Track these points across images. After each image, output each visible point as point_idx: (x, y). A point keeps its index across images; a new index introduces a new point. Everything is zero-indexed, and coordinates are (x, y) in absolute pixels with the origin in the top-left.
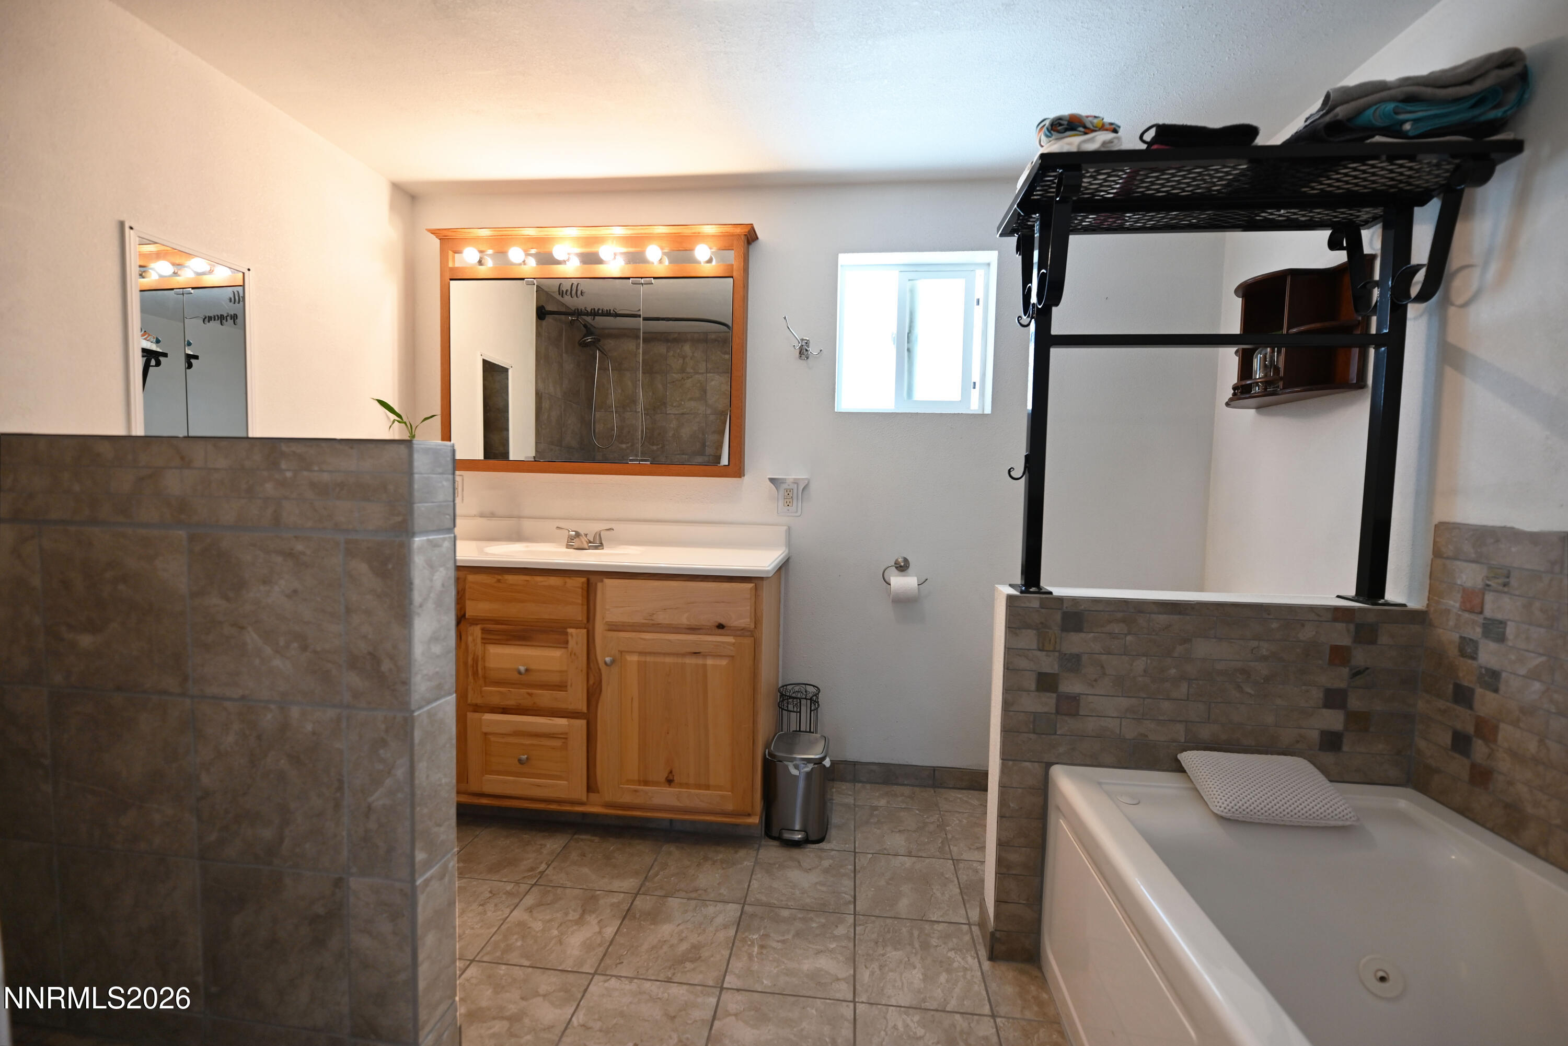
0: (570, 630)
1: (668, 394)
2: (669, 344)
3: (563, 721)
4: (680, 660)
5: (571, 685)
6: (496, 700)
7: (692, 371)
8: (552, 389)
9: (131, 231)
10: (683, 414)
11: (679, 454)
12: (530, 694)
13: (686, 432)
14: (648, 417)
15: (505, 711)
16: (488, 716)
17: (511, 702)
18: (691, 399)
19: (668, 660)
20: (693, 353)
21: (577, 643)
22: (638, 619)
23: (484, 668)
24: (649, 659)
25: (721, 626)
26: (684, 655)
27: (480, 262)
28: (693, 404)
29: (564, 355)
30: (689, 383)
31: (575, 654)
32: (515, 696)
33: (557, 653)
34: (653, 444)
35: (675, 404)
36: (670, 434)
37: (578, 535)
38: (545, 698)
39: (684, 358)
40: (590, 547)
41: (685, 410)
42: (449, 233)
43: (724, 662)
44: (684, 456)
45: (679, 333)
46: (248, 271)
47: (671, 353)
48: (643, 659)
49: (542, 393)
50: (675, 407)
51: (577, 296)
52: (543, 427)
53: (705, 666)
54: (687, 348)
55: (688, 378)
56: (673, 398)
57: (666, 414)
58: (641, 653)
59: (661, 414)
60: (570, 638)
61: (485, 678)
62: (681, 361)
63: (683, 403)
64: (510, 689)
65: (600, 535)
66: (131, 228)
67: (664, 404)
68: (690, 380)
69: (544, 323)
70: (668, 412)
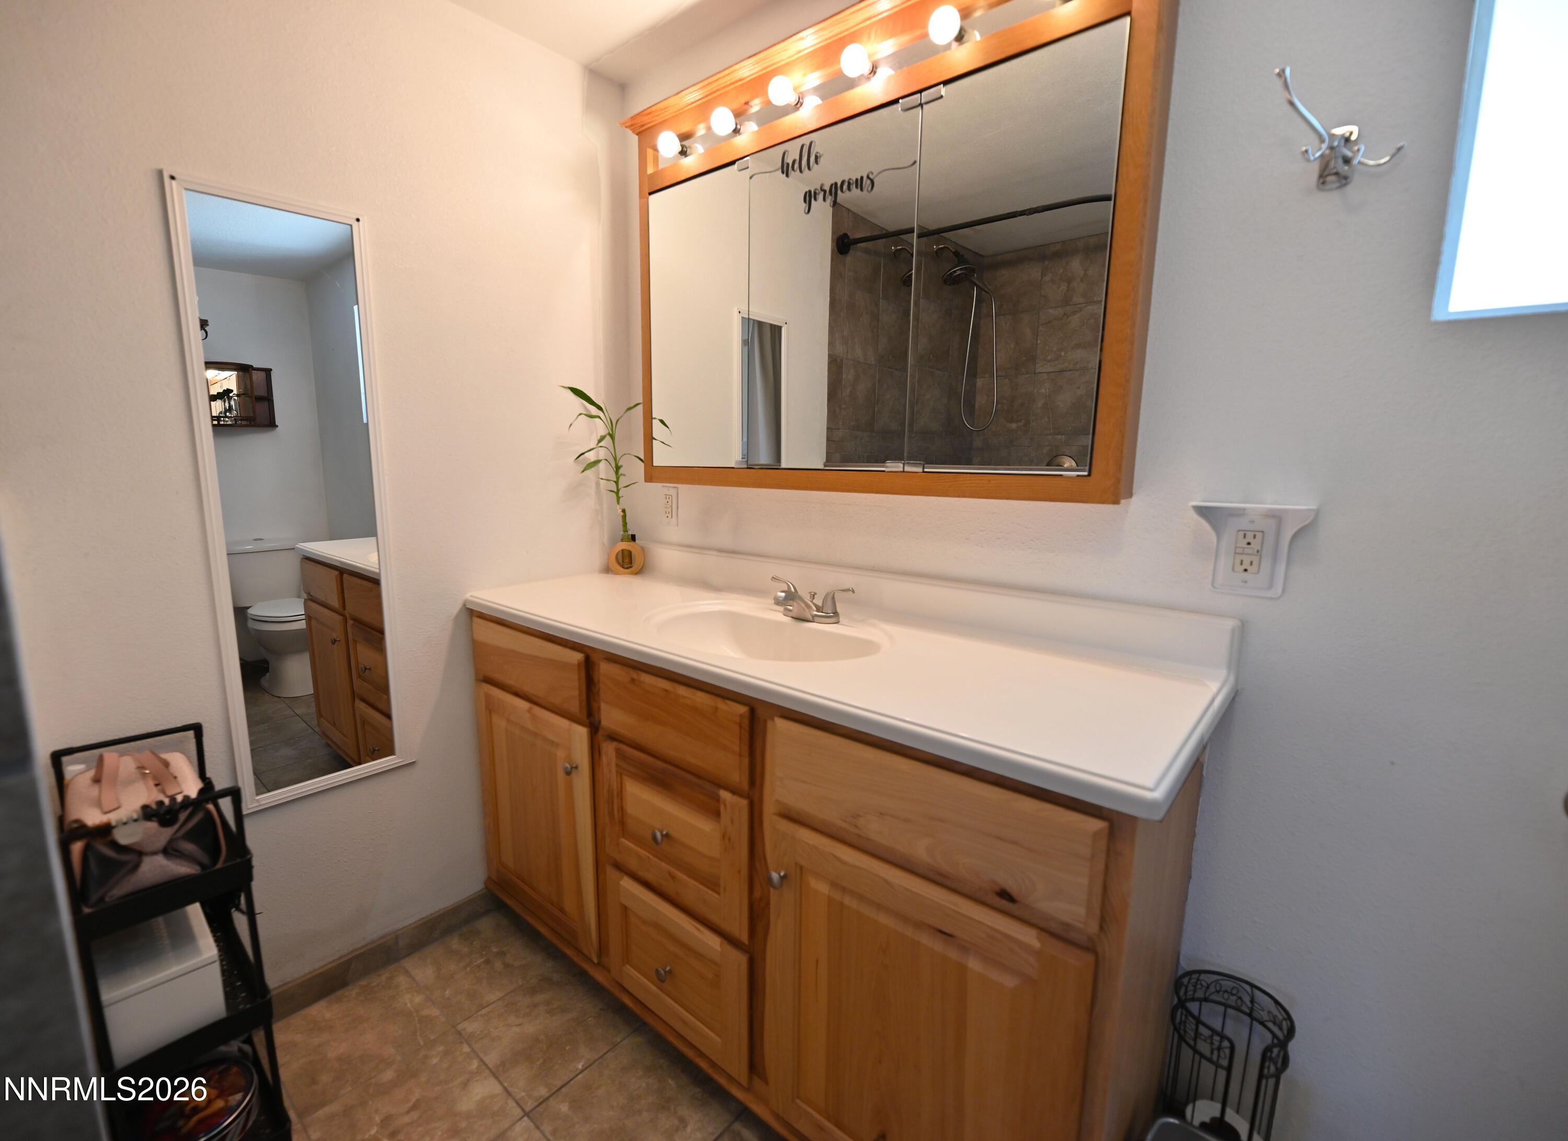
0: (724, 795)
1: (1039, 342)
2: (1047, 263)
3: (713, 942)
4: (909, 932)
5: (725, 890)
6: (633, 864)
7: (1081, 300)
8: (859, 352)
9: (174, 182)
10: (1062, 371)
11: (1050, 434)
12: (673, 877)
13: (1065, 400)
14: (1007, 380)
15: (647, 885)
16: (627, 883)
17: (650, 877)
18: (1078, 346)
19: (884, 919)
20: (1086, 271)
21: (732, 821)
22: (830, 815)
23: (622, 809)
24: (847, 900)
25: (1004, 894)
26: (920, 925)
27: (683, 153)
28: (1079, 354)
29: (882, 302)
30: (1075, 321)
31: (729, 839)
32: (657, 870)
33: (704, 825)
34: (1012, 421)
35: (1049, 358)
36: (1040, 405)
37: (791, 596)
38: (692, 891)
39: (1069, 281)
40: (816, 619)
41: (1066, 365)
42: (646, 119)
43: (1010, 982)
44: (1060, 437)
45: (1064, 242)
46: (357, 223)
47: (1047, 278)
48: (837, 896)
49: (842, 360)
50: (1049, 361)
51: (809, 168)
52: (843, 406)
53: (962, 969)
54: (1076, 265)
55: (1074, 313)
56: (1047, 348)
57: (1035, 373)
58: (834, 885)
59: (1027, 373)
60: (722, 809)
61: (622, 823)
62: (1064, 287)
63: (1063, 354)
64: (651, 857)
65: (833, 598)
66: (173, 178)
67: (1033, 359)
68: (1078, 315)
69: (849, 258)
70: (1038, 371)
